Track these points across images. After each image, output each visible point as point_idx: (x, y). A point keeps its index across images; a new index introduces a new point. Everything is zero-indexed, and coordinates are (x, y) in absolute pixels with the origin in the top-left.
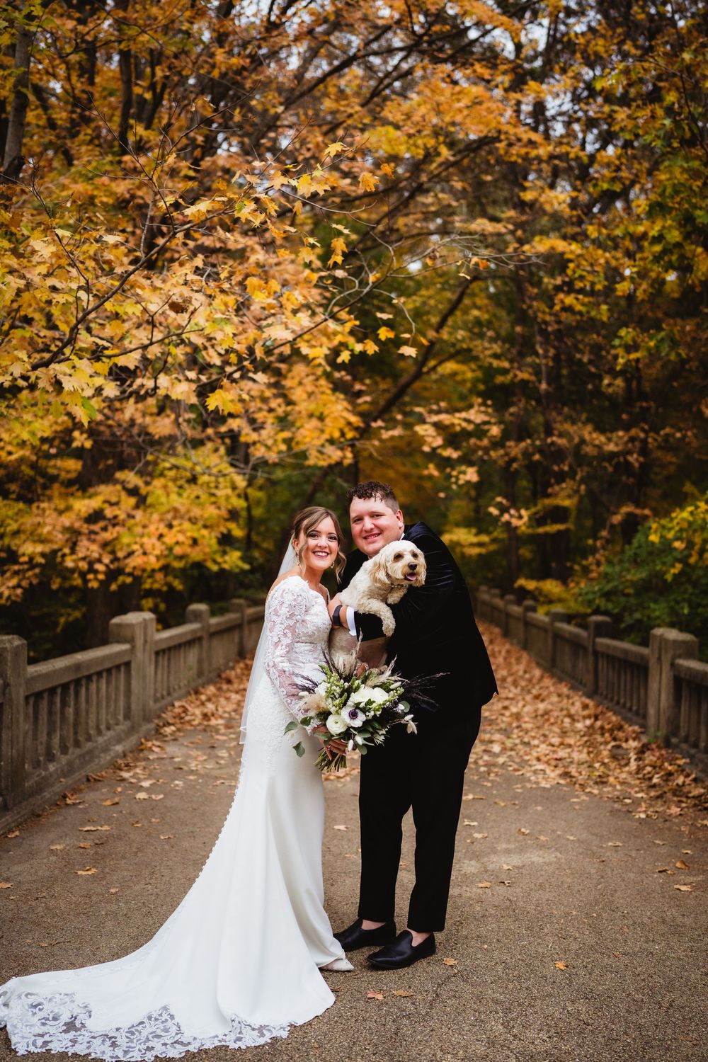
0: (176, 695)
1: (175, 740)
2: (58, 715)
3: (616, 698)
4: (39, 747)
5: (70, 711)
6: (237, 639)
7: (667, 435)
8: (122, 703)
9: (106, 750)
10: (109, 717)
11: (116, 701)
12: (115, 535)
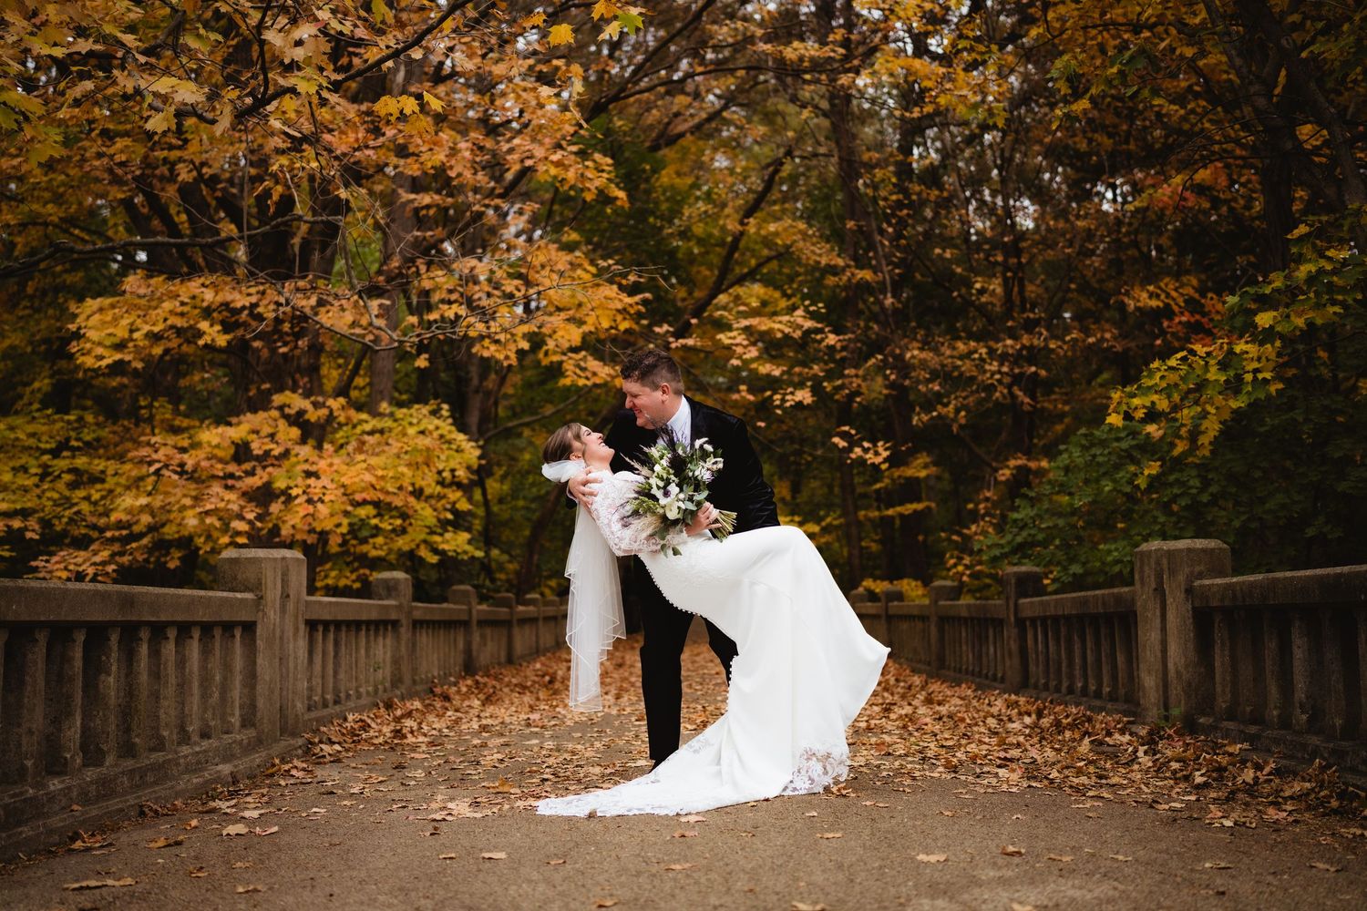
0: (351, 704)
1: (339, 761)
2: (79, 683)
3: (1065, 684)
4: (24, 740)
5: (111, 683)
6: (461, 645)
7: (1075, 340)
8: (236, 693)
9: (196, 767)
10: (209, 715)
11: (225, 689)
12: (265, 478)
